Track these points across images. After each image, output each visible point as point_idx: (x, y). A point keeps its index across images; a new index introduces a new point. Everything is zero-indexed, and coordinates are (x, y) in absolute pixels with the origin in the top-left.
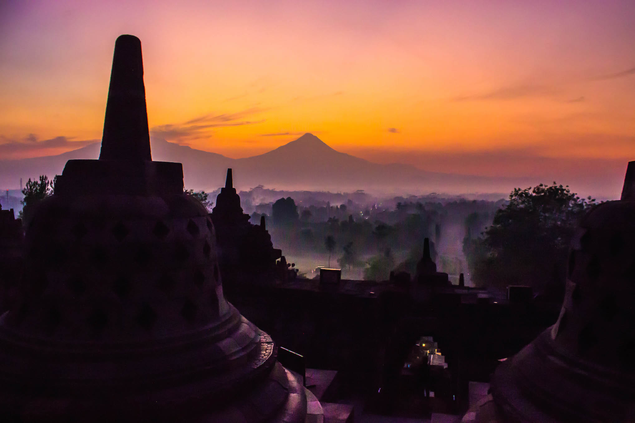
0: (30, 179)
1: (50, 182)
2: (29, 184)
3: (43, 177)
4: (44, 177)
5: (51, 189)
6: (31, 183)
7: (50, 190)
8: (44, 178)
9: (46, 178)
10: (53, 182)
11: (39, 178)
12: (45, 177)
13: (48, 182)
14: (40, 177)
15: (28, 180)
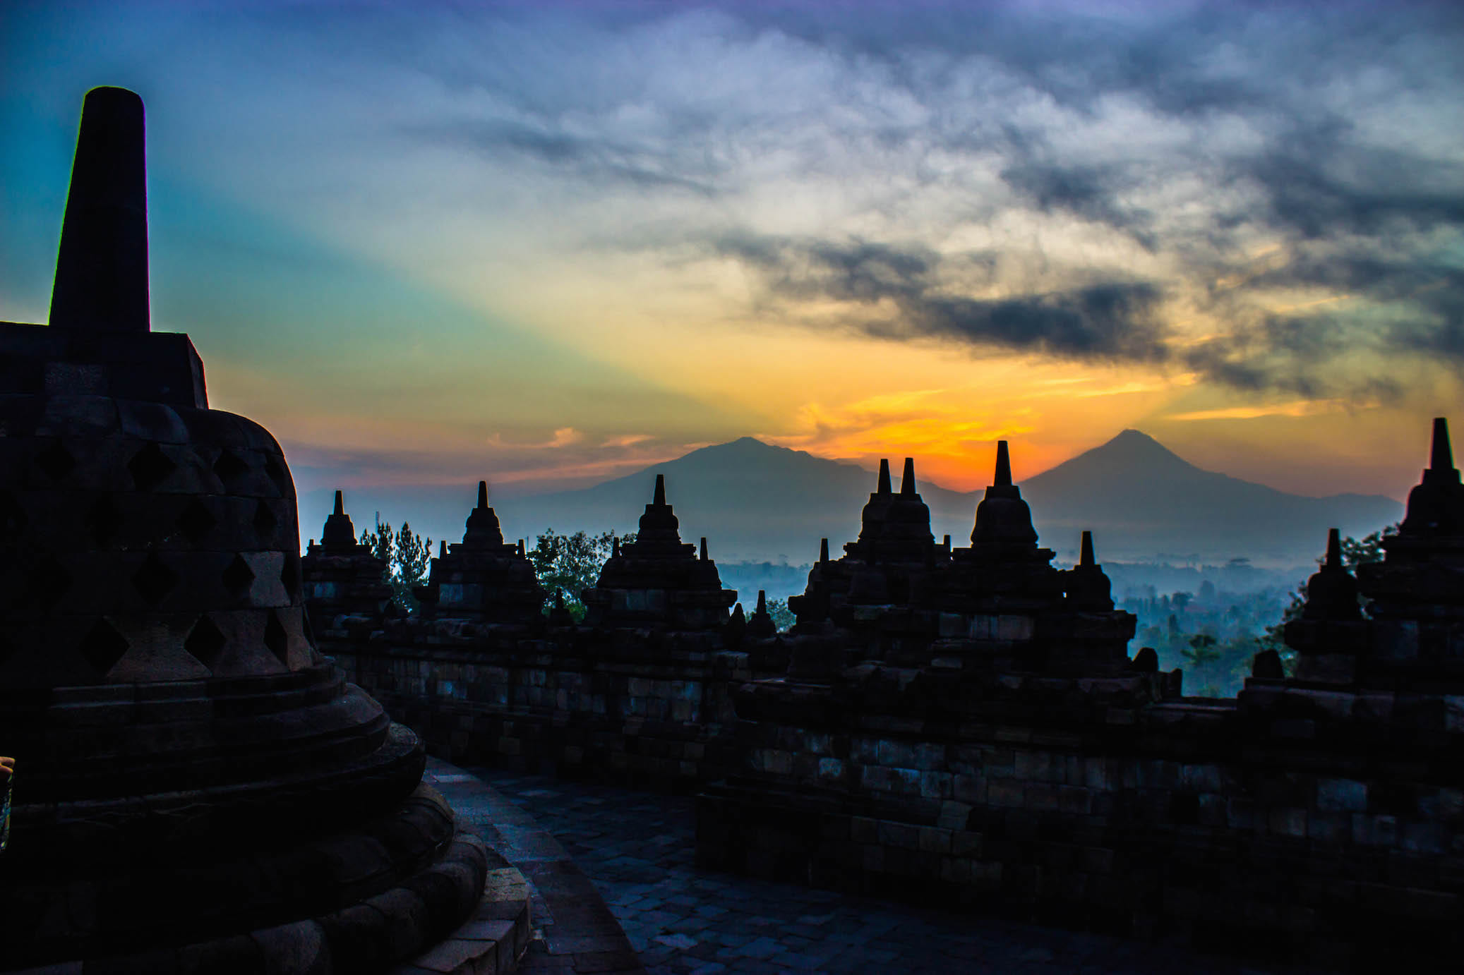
1: (394, 537)
2: (364, 539)
3: (383, 527)
8: (385, 529)
9: (388, 529)
10: (400, 536)
11: (377, 529)
12: (387, 527)
13: (392, 535)
14: (379, 527)
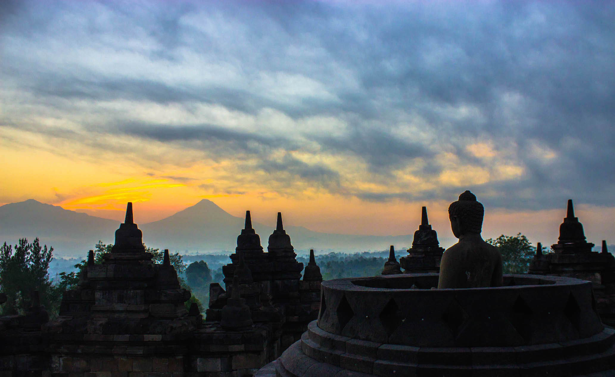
0: (5, 244)
4: (24, 240)
5: (31, 253)
6: (6, 247)
7: (30, 255)
13: (28, 246)
15: (4, 244)
